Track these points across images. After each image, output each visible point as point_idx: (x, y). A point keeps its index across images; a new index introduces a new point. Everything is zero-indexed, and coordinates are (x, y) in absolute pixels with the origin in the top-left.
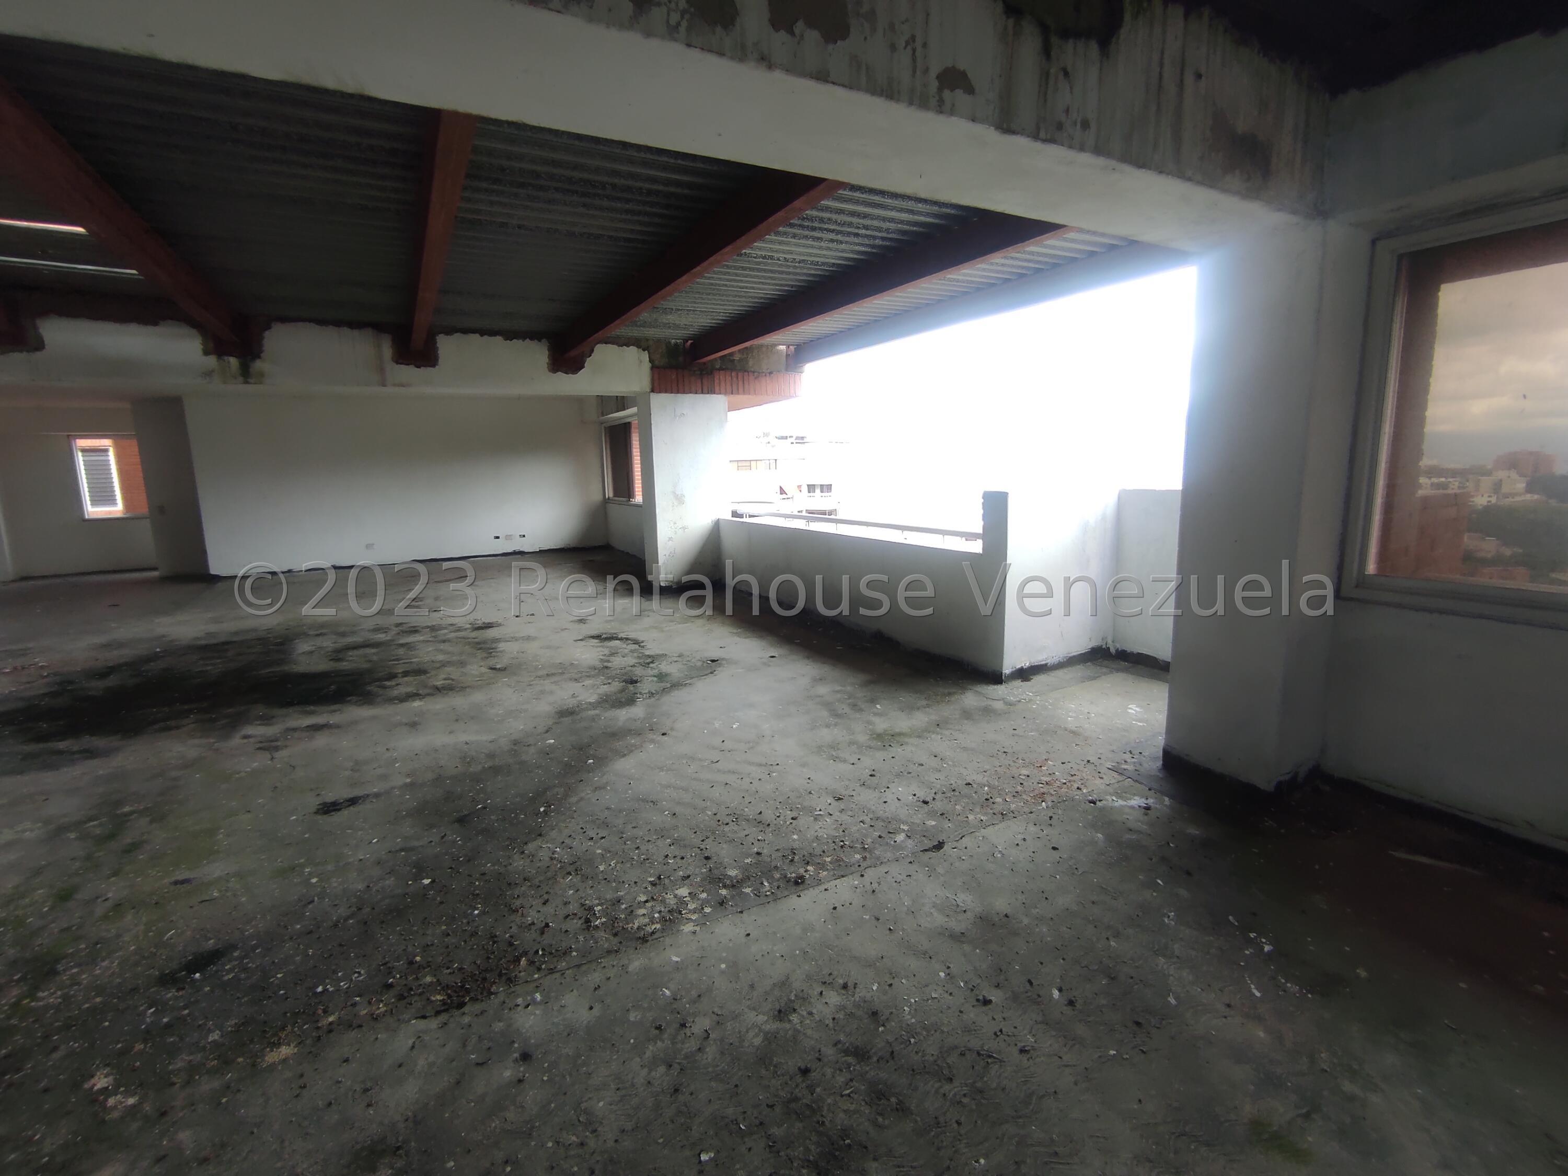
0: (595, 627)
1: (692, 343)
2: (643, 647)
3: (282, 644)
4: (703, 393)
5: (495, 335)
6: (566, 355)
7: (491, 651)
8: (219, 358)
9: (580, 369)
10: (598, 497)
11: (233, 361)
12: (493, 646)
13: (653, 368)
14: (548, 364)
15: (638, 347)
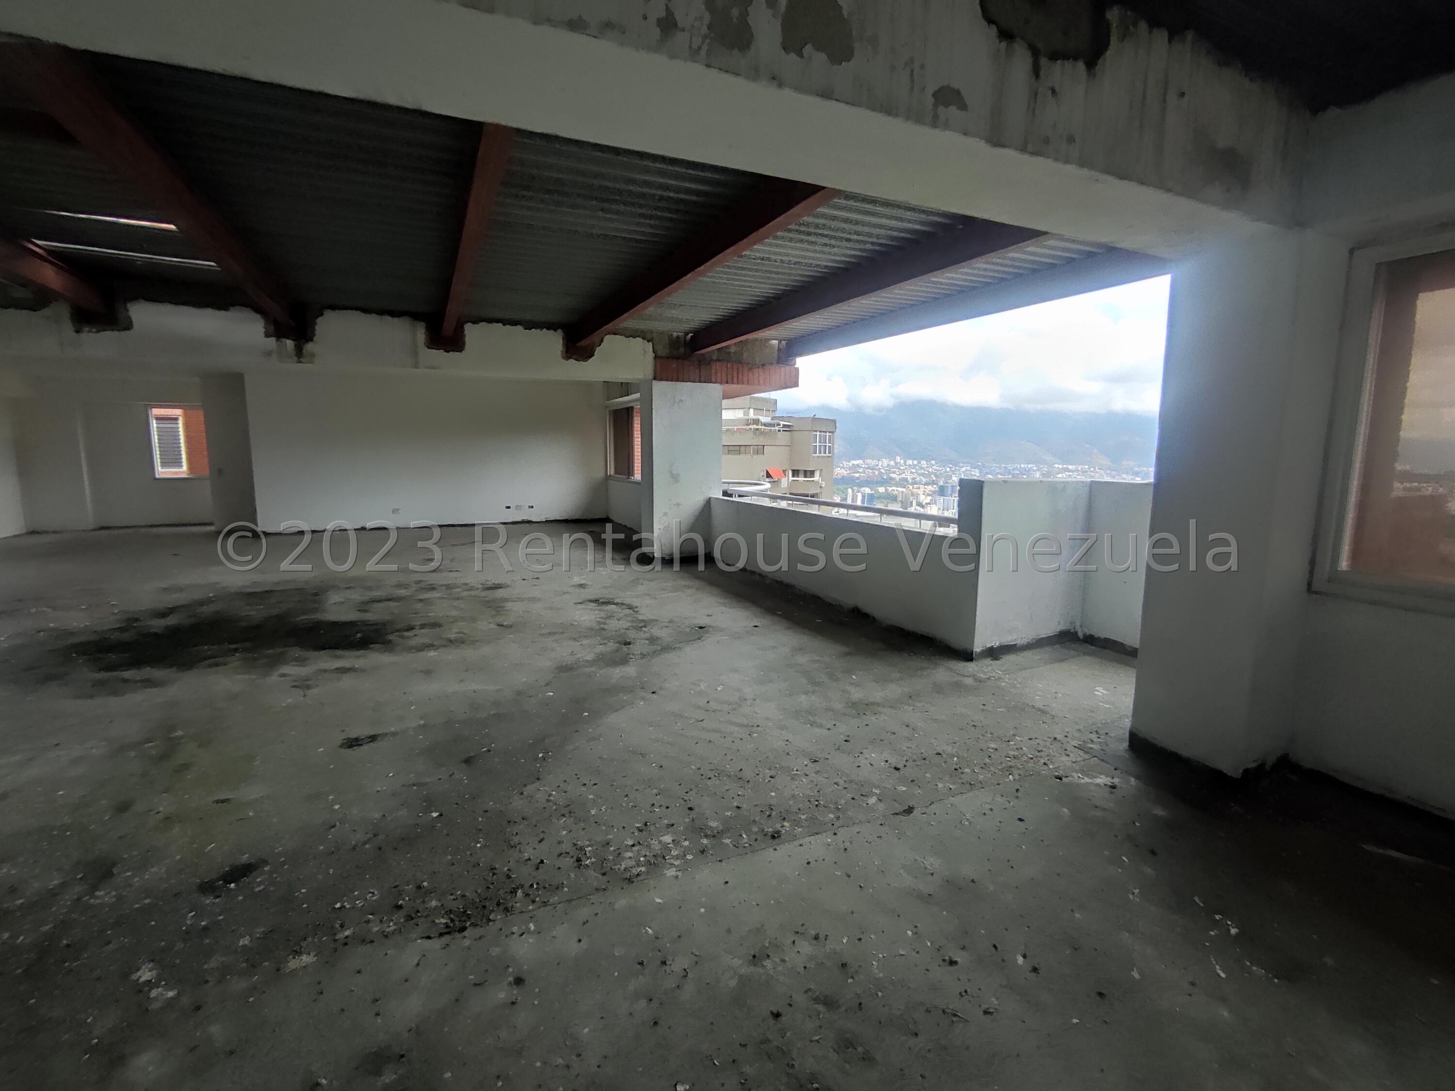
0: (593, 592)
1: (692, 336)
2: (637, 612)
3: (316, 594)
4: (700, 382)
5: (516, 325)
6: (579, 344)
7: (499, 609)
8: (277, 340)
9: (590, 357)
10: (600, 474)
11: (290, 344)
12: (502, 605)
13: (656, 358)
14: (562, 351)
15: (644, 338)
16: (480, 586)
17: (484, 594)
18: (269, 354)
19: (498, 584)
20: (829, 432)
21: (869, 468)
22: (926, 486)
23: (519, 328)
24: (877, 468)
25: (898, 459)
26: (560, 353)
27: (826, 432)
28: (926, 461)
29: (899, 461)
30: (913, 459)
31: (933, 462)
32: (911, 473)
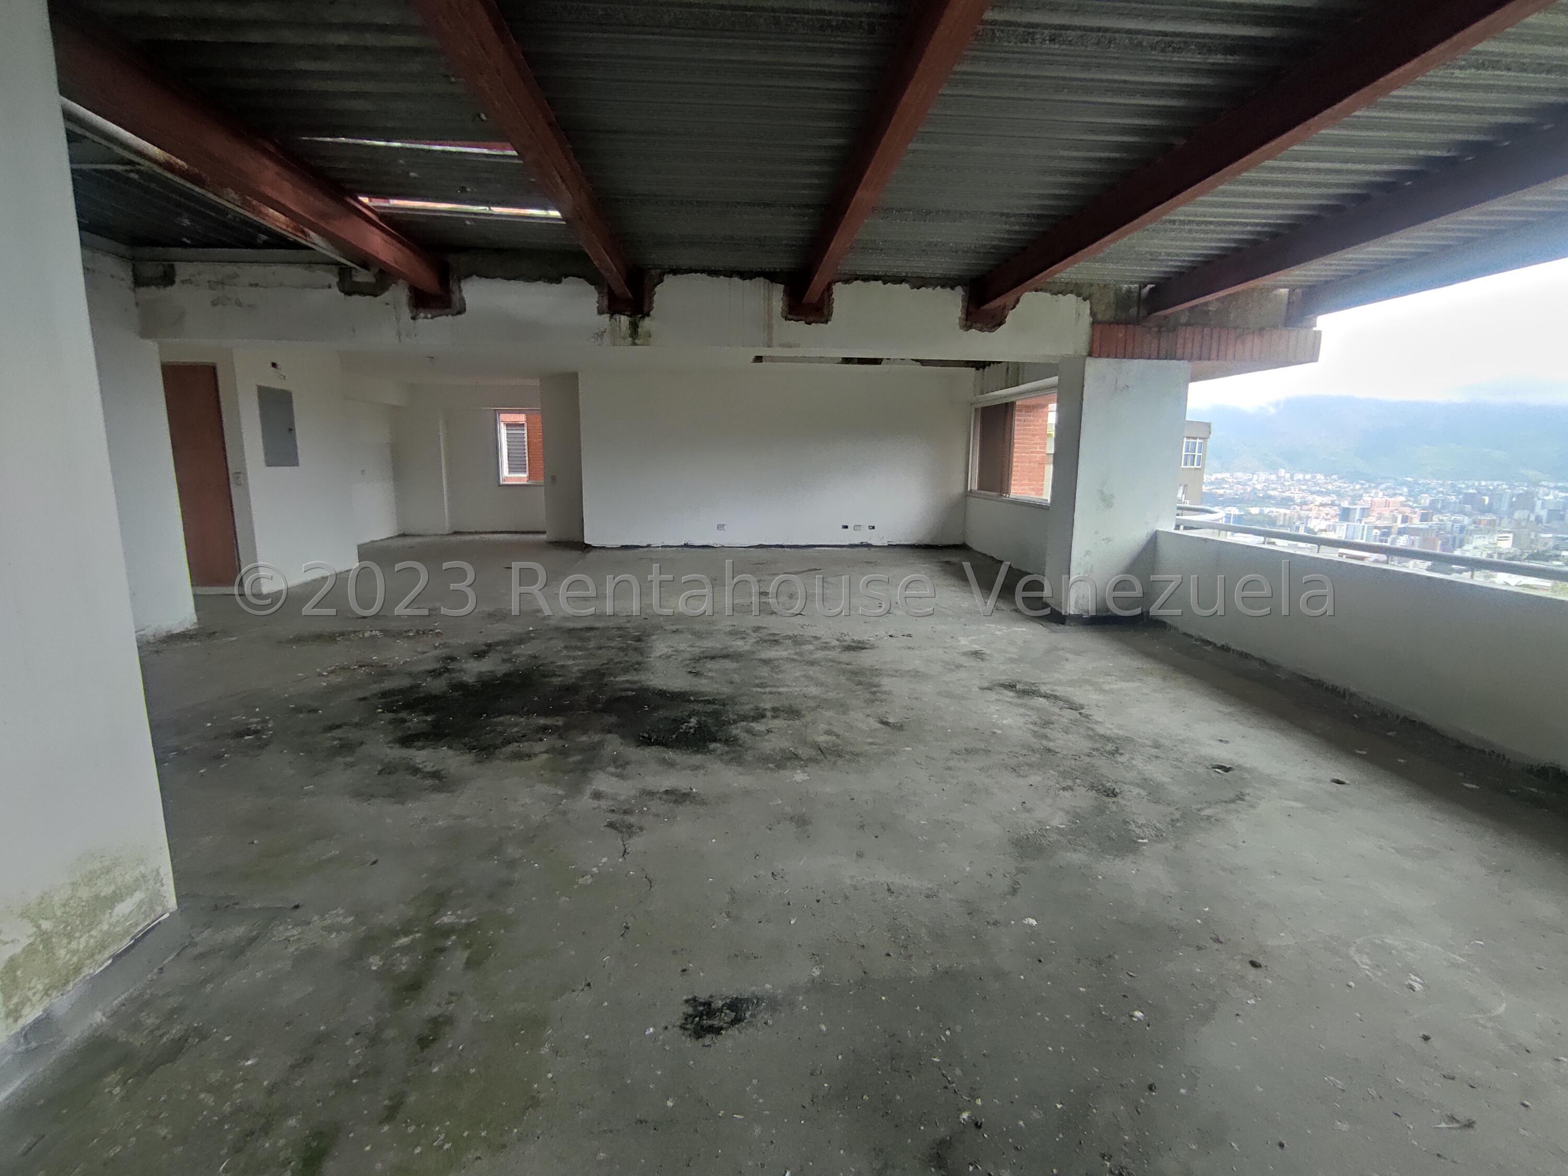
1: (1151, 289)
2: (1087, 716)
4: (1158, 358)
5: (901, 282)
6: (983, 308)
7: (874, 689)
8: (611, 317)
9: (1000, 324)
10: (958, 489)
11: (624, 320)
12: (876, 680)
13: (1095, 323)
14: (960, 318)
15: (1078, 295)
16: (836, 643)
17: (845, 657)
18: (600, 335)
19: (859, 642)
20: (1200, 438)
21: (1239, 483)
22: (1321, 508)
23: (905, 286)
24: (1250, 483)
25: (1282, 472)
26: (957, 321)
27: (1195, 438)
28: (1325, 476)
29: (1283, 475)
30: (1305, 472)
31: (1334, 477)
32: (1300, 490)
